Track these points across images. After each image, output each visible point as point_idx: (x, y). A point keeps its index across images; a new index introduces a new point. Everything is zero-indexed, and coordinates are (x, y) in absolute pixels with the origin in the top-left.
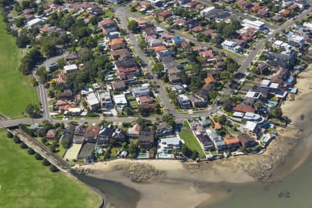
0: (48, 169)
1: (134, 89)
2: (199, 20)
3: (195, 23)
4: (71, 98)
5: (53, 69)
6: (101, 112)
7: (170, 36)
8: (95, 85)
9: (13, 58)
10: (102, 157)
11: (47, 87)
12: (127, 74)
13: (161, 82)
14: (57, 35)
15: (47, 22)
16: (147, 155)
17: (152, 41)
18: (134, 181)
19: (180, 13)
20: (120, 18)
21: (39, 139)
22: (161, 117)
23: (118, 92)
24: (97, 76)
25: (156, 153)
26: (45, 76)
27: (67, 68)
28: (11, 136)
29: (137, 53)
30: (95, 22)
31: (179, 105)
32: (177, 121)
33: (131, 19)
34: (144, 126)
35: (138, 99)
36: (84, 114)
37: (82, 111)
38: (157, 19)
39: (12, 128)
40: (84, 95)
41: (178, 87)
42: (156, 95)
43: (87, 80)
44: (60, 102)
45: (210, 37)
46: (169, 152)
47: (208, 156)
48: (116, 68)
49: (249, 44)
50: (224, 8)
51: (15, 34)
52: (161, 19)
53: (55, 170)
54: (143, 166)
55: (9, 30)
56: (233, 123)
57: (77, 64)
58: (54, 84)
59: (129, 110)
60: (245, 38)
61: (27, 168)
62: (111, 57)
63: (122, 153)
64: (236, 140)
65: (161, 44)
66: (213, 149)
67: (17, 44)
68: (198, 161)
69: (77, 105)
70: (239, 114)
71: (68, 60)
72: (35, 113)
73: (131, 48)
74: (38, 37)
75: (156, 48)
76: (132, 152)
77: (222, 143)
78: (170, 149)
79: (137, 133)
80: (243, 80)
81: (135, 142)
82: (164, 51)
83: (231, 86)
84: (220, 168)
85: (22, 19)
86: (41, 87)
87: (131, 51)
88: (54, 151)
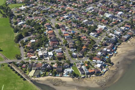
0: (22, 79)
1: (56, 50)
2: (82, 25)
3: (80, 26)
4: (32, 52)
5: (26, 41)
6: (43, 58)
7: (70, 30)
8: (42, 48)
9: (12, 37)
10: (43, 75)
11: (24, 48)
12: (54, 44)
13: (66, 48)
14: (29, 28)
15: (26, 23)
16: (60, 75)
17: (64, 32)
18: (54, 85)
19: (75, 22)
20: (52, 23)
21: (20, 68)
22: (65, 61)
23: (50, 51)
24: (42, 45)
25: (63, 75)
26: (23, 44)
27: (31, 41)
28: (9, 66)
29: (58, 36)
30: (43, 24)
31: (73, 56)
32: (72, 62)
33: (56, 23)
34: (59, 64)
35: (57, 54)
36: (37, 58)
37: (36, 58)
38: (66, 24)
39: (9, 63)
40: (37, 52)
41: (72, 49)
42: (64, 52)
43: (39, 46)
44: (28, 54)
45: (85, 31)
46: (68, 74)
47: (82, 76)
48: (50, 42)
49: (100, 34)
50: (91, 20)
51: (13, 27)
52: (68, 24)
53: (25, 80)
54: (58, 79)
55: (11, 26)
56: (92, 64)
57: (36, 40)
58: (27, 47)
59: (54, 58)
60: (98, 32)
61: (14, 79)
62: (48, 38)
63: (50, 74)
64: (93, 71)
65: (67, 33)
66: (84, 74)
67: (14, 31)
68: (79, 78)
69: (35, 55)
70: (95, 61)
71: (32, 38)
72: (19, 58)
73: (56, 34)
74: (22, 29)
75: (65, 35)
76: (54, 74)
77: (88, 72)
78: (68, 73)
79: (56, 67)
80: (97, 48)
81: (55, 70)
82: (68, 36)
83: (92, 50)
84: (86, 81)
85: (17, 22)
86: (22, 48)
87: (56, 35)
88: (25, 72)
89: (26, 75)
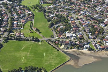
0: (56, 50)
1: (78, 33)
2: (94, 18)
4: (62, 34)
5: (57, 27)
6: (69, 38)
7: (86, 21)
8: (68, 31)
9: (46, 24)
10: (70, 48)
11: (55, 31)
12: (76, 29)
13: (84, 32)
14: (58, 19)
15: (55, 16)
16: (81, 49)
17: (82, 22)
18: (78, 54)
19: (89, 16)
20: (74, 16)
21: (54, 43)
22: (84, 40)
23: (74, 33)
24: (68, 29)
25: (83, 48)
26: (55, 28)
27: (61, 27)
28: (47, 42)
30: (67, 17)
31: (89, 38)
32: (89, 41)
33: (76, 17)
34: (80, 42)
35: (79, 36)
36: (65, 38)
37: (64, 37)
38: (83, 17)
39: (47, 40)
40: (65, 34)
41: (89, 33)
42: (83, 35)
43: (66, 30)
44: (59, 35)
45: (97, 22)
46: (87, 49)
47: (96, 50)
48: (73, 28)
49: (107, 25)
50: (100, 16)
51: (47, 18)
52: (84, 17)
53: (58, 50)
54: (80, 51)
55: (45, 18)
56: (103, 43)
57: (63, 26)
58: (57, 31)
59: (76, 38)
60: (105, 23)
61: (51, 49)
62: (72, 25)
63: (75, 48)
64: (104, 47)
65: (84, 23)
66: (98, 49)
67: (47, 21)
68: (94, 51)
69: (63, 36)
70: (105, 41)
71: (60, 25)
72: (53, 37)
73: (77, 23)
74: (53, 19)
75: (83, 24)
76: (77, 48)
77: (100, 47)
78: (87, 48)
79: (79, 43)
80: (105, 33)
81: (78, 45)
82: (85, 25)
83: (102, 34)
84: (99, 53)
85: (49, 15)
86: (54, 31)
87: (77, 24)
88: (58, 46)
89: (59, 48)
